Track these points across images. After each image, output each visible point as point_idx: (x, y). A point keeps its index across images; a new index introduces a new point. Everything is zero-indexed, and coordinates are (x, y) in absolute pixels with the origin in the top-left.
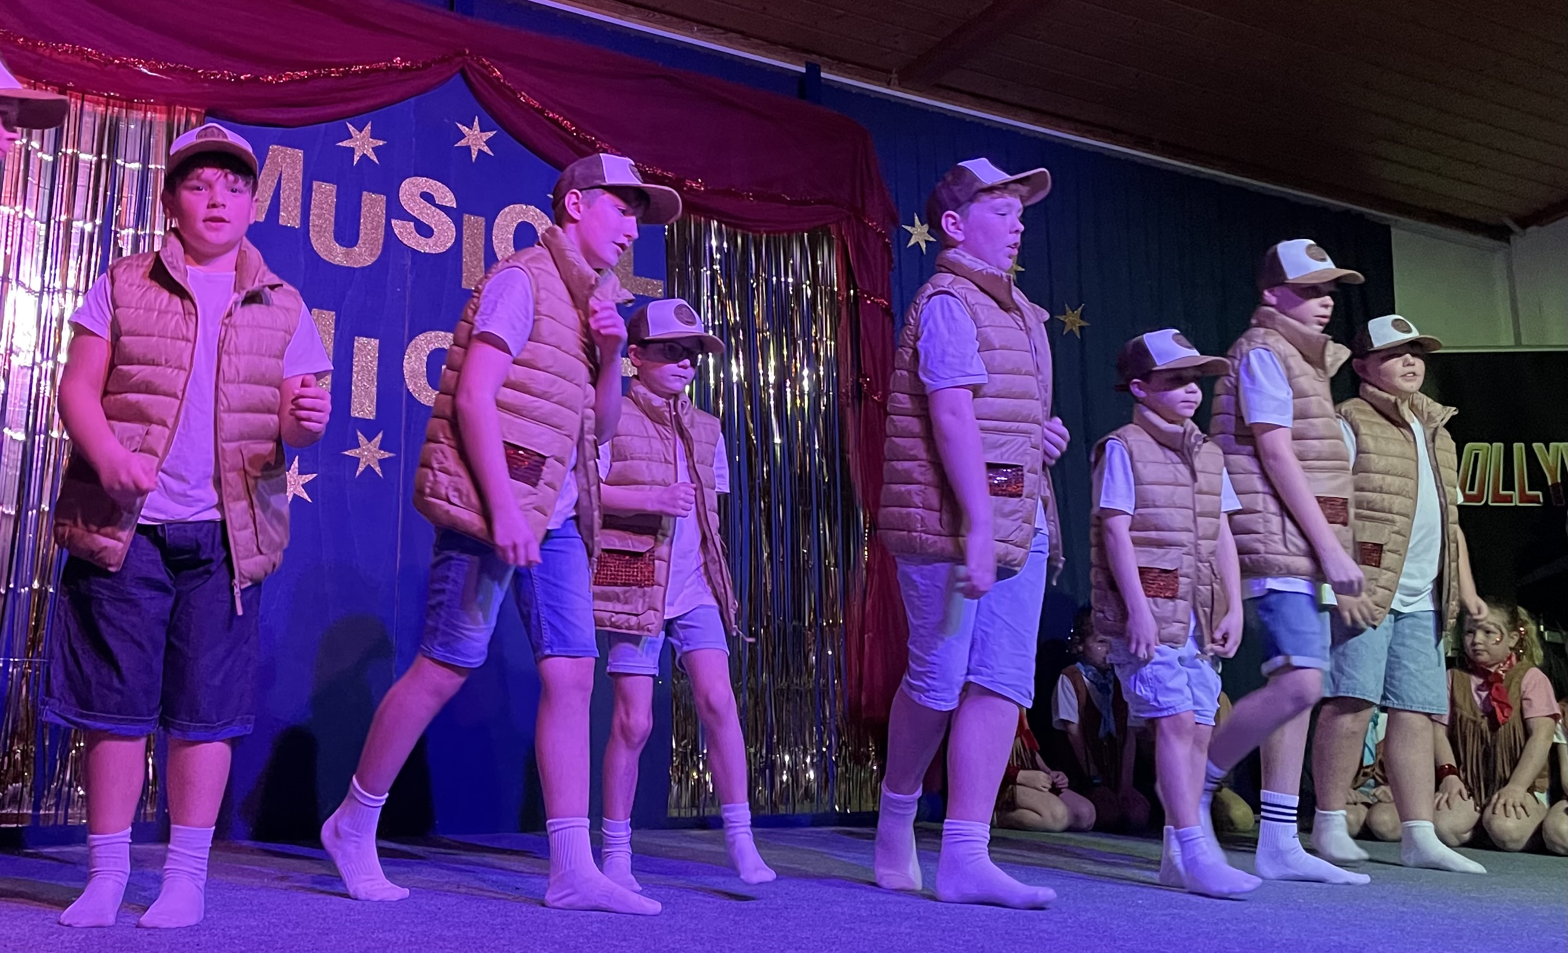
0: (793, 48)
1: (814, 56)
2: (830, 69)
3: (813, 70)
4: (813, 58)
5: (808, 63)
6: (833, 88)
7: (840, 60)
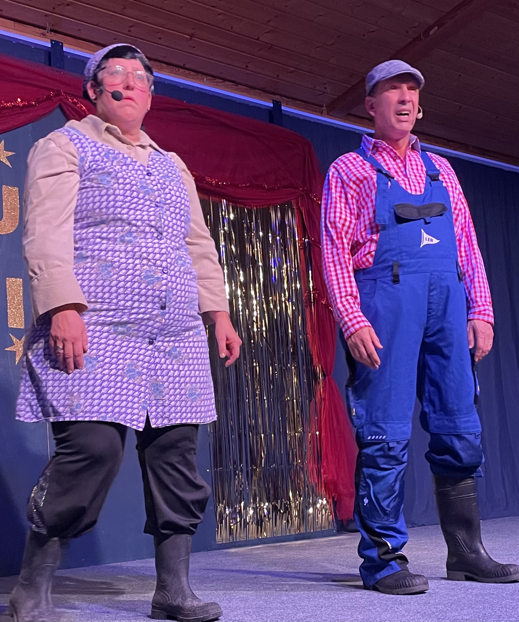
0: (264, 91)
2: (287, 104)
3: (277, 105)
4: (277, 98)
5: (273, 101)
6: (289, 116)
7: (293, 99)
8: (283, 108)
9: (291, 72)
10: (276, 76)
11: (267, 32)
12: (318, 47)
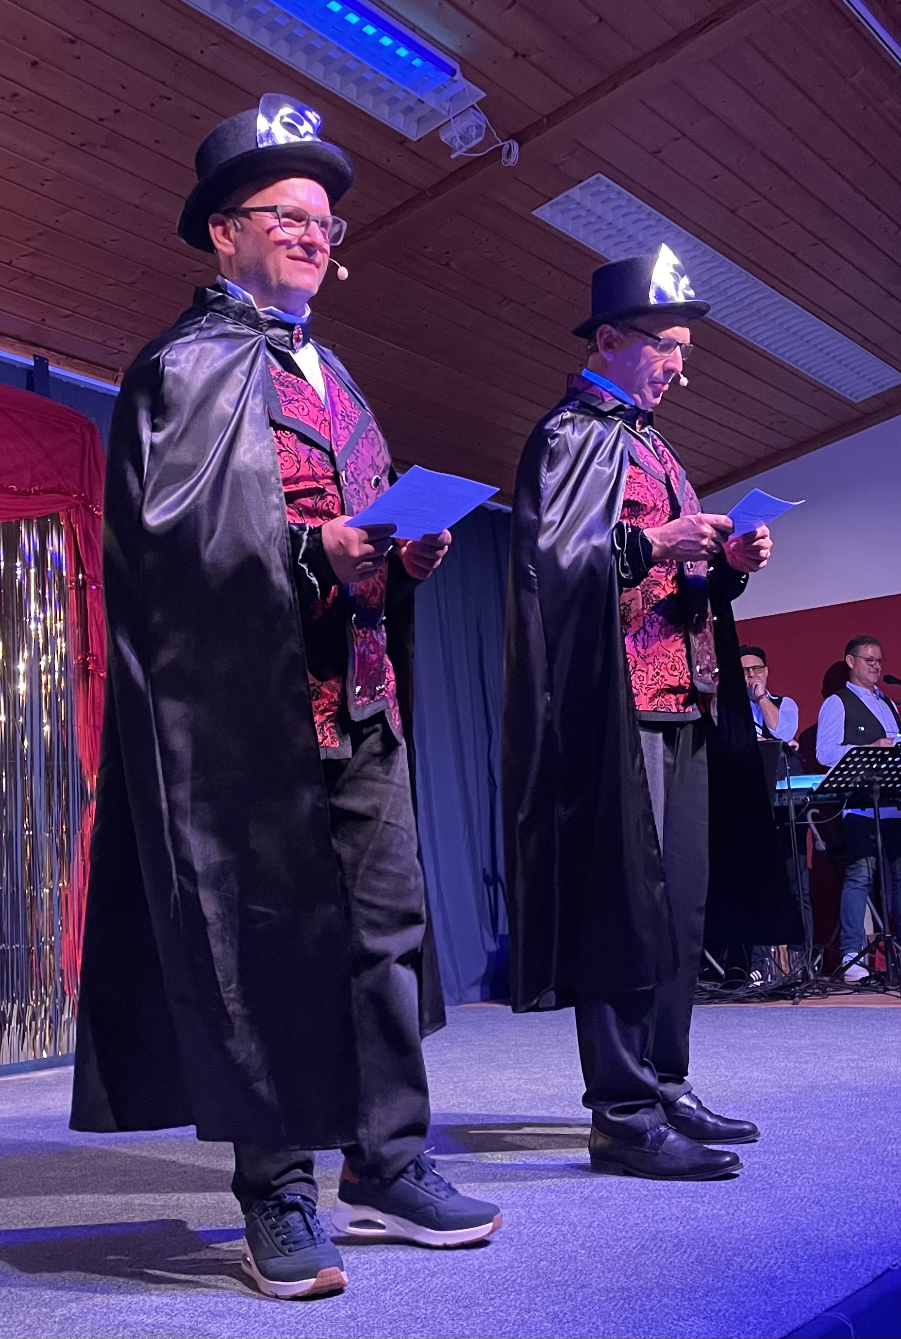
0: (21, 340)
1: (43, 350)
2: (58, 363)
3: (42, 363)
4: (42, 352)
5: (35, 356)
6: (61, 381)
7: (68, 355)
8: (50, 368)
9: (66, 316)
10: (39, 319)
11: (25, 255)
12: (110, 285)
